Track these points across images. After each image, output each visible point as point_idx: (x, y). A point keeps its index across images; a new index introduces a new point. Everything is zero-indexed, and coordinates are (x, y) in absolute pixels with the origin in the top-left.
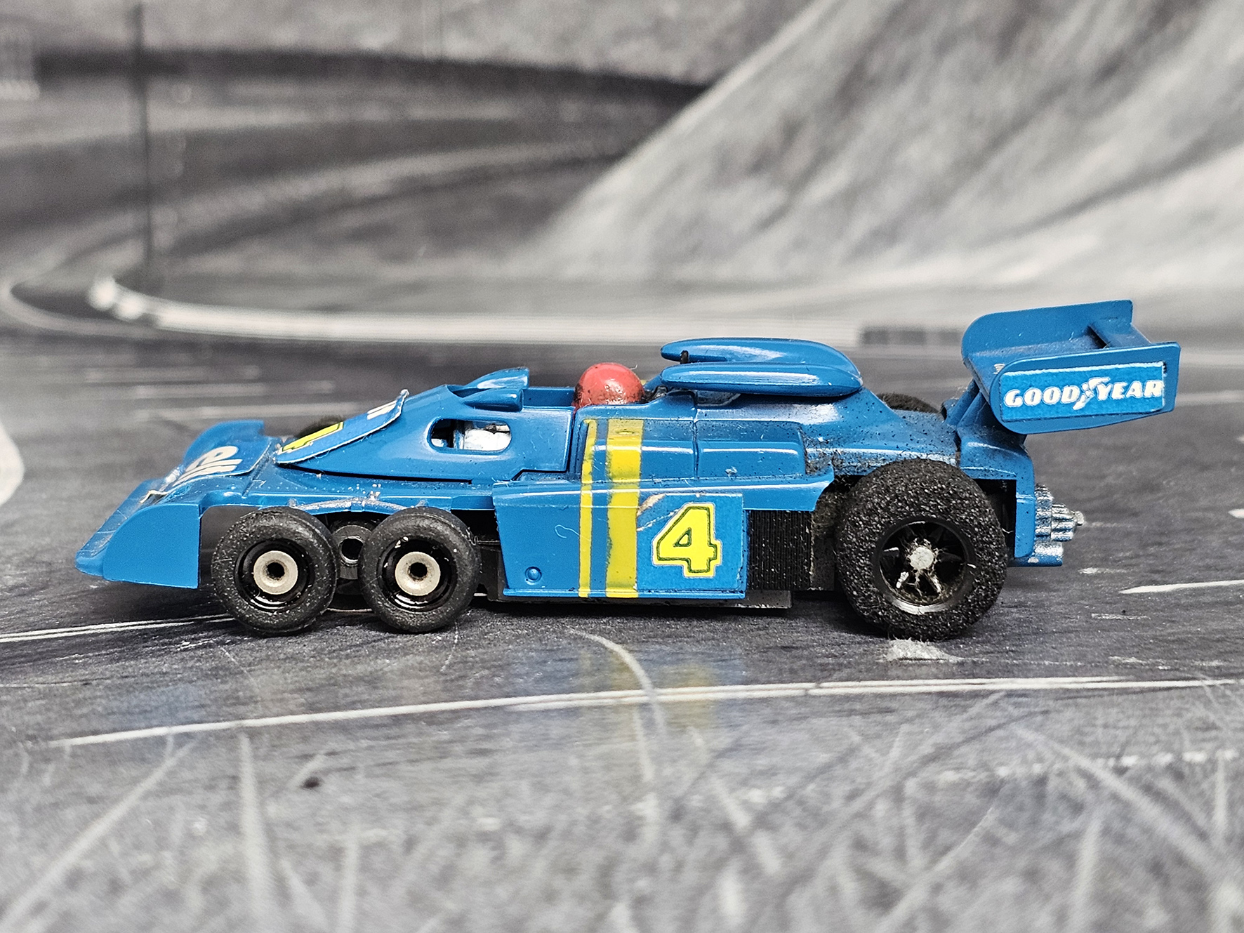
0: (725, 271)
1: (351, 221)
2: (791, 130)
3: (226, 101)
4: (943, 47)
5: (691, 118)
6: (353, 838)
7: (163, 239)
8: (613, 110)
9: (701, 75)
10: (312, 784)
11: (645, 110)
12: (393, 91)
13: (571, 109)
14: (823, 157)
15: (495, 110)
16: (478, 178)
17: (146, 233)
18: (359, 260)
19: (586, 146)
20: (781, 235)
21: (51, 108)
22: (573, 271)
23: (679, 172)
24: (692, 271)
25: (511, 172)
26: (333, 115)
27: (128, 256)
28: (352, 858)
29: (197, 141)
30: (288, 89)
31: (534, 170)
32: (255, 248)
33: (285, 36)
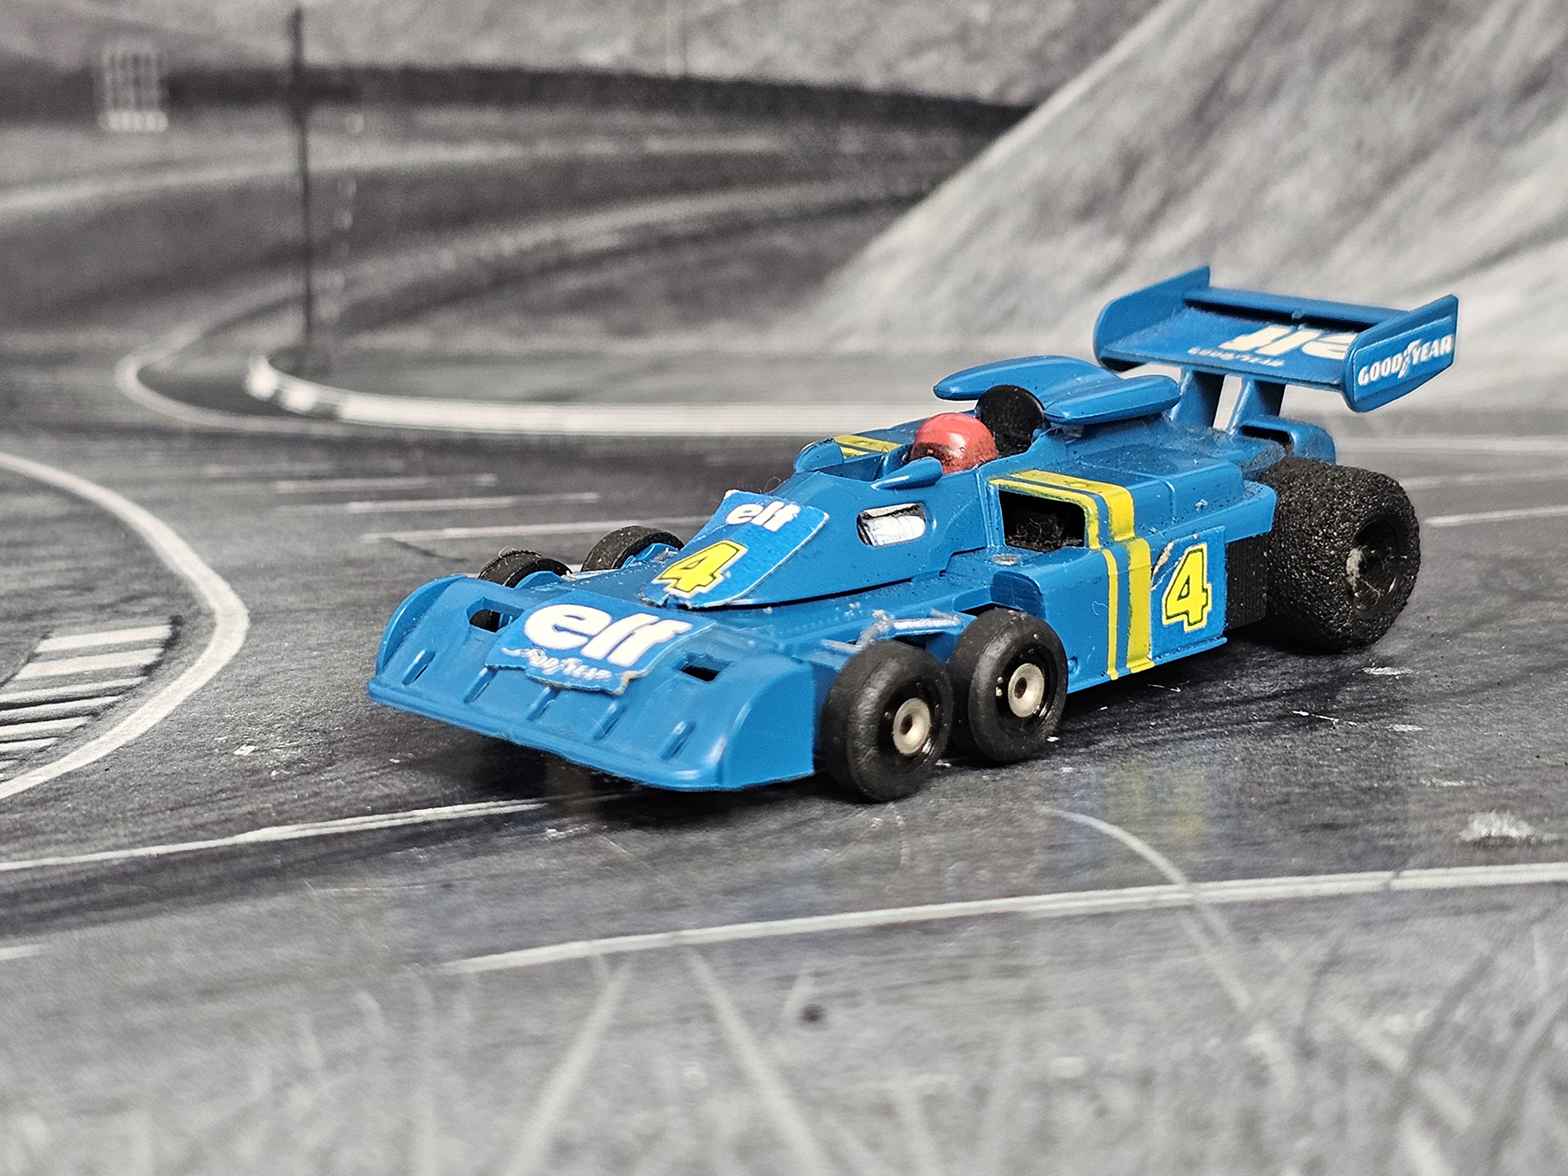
2: (1131, 164)
3: (410, 134)
4: (1325, 57)
5: (1003, 149)
6: (905, 1086)
7: (328, 309)
8: (906, 141)
9: (1017, 95)
10: (812, 1016)
11: (945, 140)
12: (625, 118)
13: (851, 140)
14: (1171, 198)
15: (754, 142)
16: (733, 228)
17: (307, 301)
18: (581, 333)
19: (870, 187)
21: (182, 145)
22: (852, 345)
23: (990, 217)
25: (775, 221)
26: (547, 149)
27: (285, 331)
29: (373, 183)
30: (491, 117)
31: (804, 217)
32: (447, 319)
33: (487, 51)
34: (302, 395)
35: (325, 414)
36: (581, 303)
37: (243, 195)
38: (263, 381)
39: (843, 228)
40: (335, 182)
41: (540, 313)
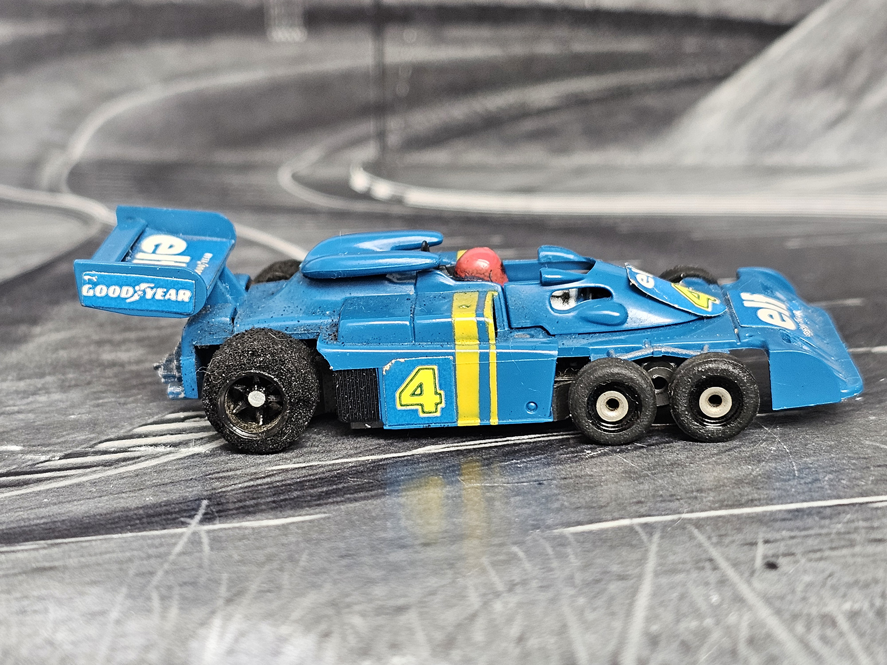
0: (801, 158)
1: (528, 125)
2: (853, 56)
3: (440, 40)
5: (780, 48)
7: (393, 139)
8: (722, 43)
9: (787, 17)
10: (771, 566)
11: (745, 43)
12: (562, 31)
13: (691, 43)
15: (635, 44)
16: (621, 94)
17: (381, 136)
18: (533, 153)
19: (701, 69)
20: (844, 132)
21: (315, 47)
22: (690, 160)
23: (769, 88)
24: (777, 158)
25: (645, 89)
26: (518, 50)
27: (369, 152)
28: (844, 624)
29: (419, 70)
30: (485, 32)
31: (663, 87)
32: (459, 145)
34: (383, 189)
35: (398, 201)
36: (535, 136)
37: (347, 77)
38: (360, 181)
39: (684, 94)
40: (396, 69)
41: (512, 142)
